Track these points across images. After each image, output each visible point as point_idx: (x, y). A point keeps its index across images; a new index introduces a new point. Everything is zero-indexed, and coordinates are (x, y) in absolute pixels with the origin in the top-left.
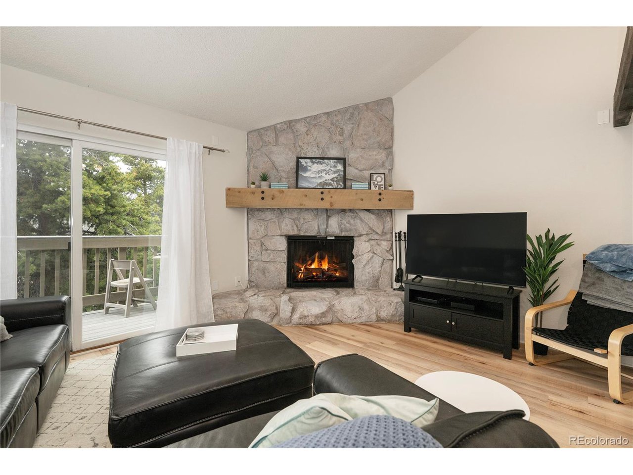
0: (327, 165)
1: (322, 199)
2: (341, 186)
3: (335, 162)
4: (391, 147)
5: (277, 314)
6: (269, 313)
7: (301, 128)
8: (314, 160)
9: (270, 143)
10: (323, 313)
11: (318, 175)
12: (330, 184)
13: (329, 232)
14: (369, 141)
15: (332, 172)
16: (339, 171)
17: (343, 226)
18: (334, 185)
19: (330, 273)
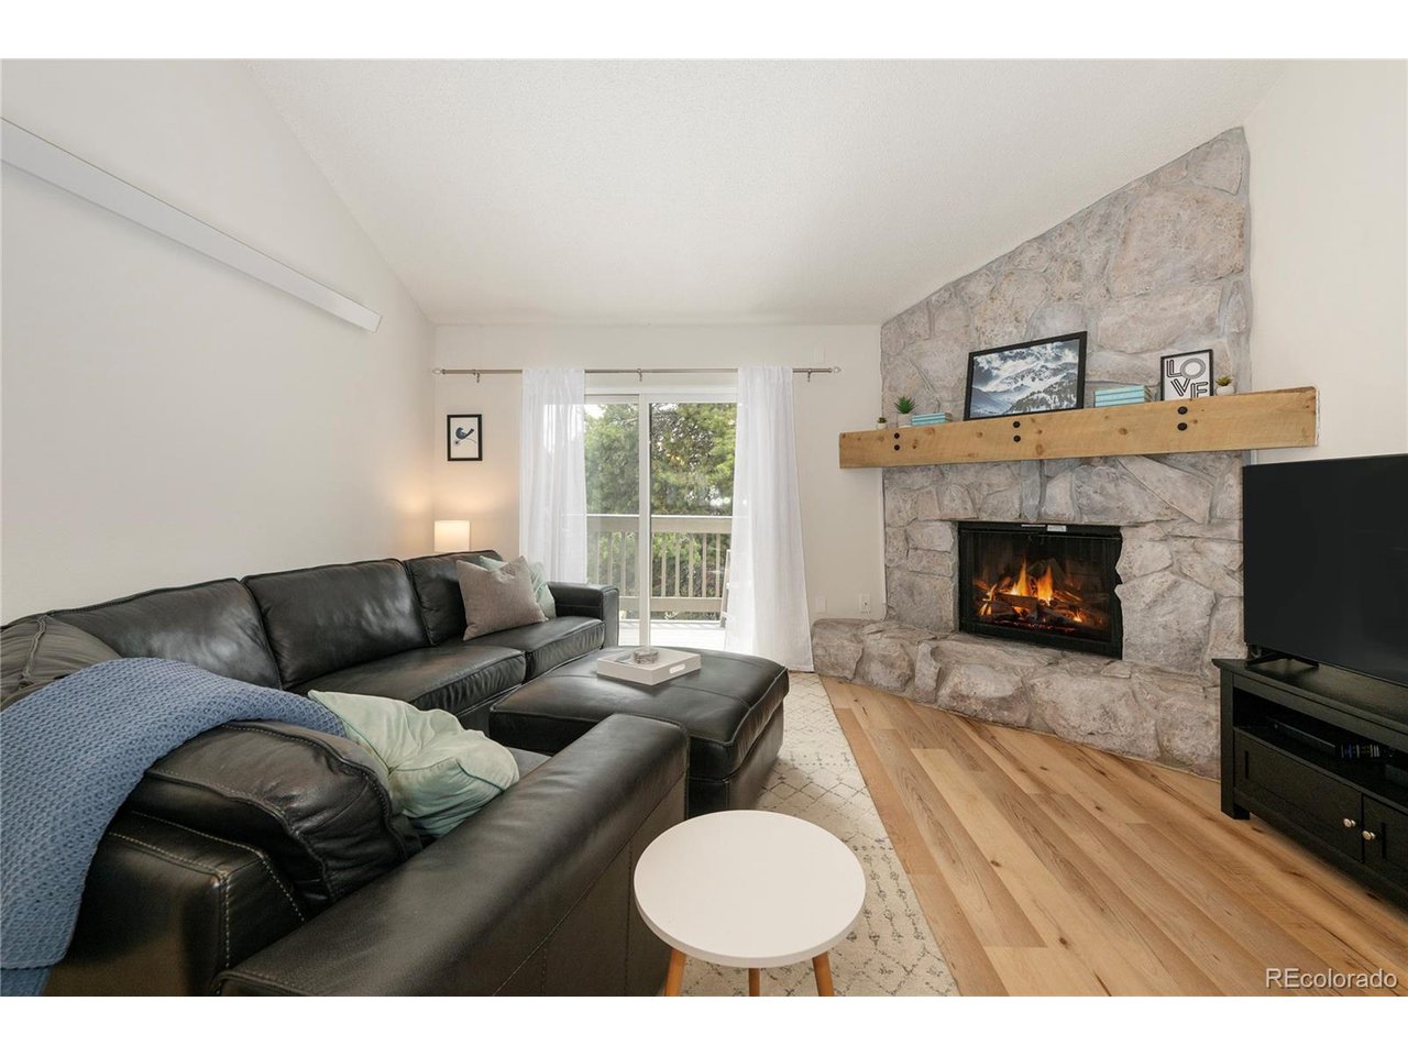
0: (1038, 359)
1: (1017, 439)
2: (1071, 401)
3: (1057, 347)
4: (1241, 270)
5: (911, 678)
6: (898, 672)
7: (979, 289)
8: (1007, 353)
9: (919, 336)
10: (1003, 699)
11: (1015, 386)
12: (1043, 402)
13: (1046, 514)
14: (1159, 274)
15: (1048, 373)
16: (1066, 366)
17: (1084, 501)
18: (1053, 401)
19: (1058, 612)
